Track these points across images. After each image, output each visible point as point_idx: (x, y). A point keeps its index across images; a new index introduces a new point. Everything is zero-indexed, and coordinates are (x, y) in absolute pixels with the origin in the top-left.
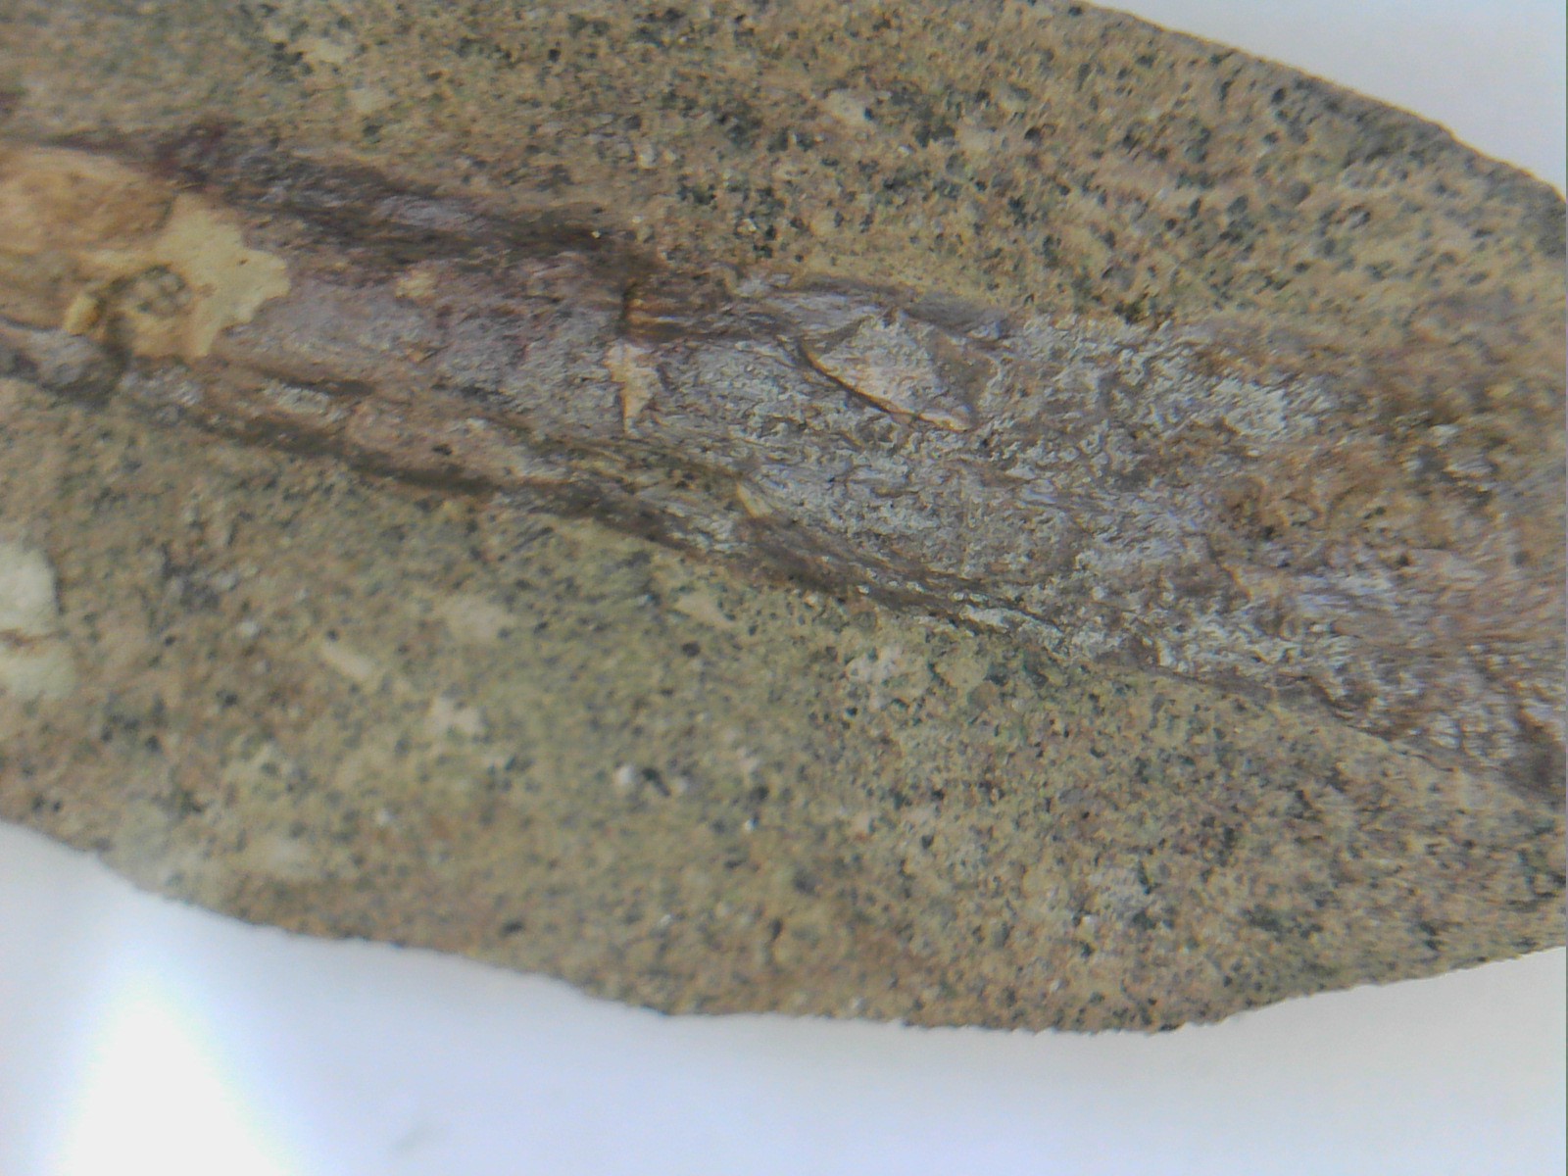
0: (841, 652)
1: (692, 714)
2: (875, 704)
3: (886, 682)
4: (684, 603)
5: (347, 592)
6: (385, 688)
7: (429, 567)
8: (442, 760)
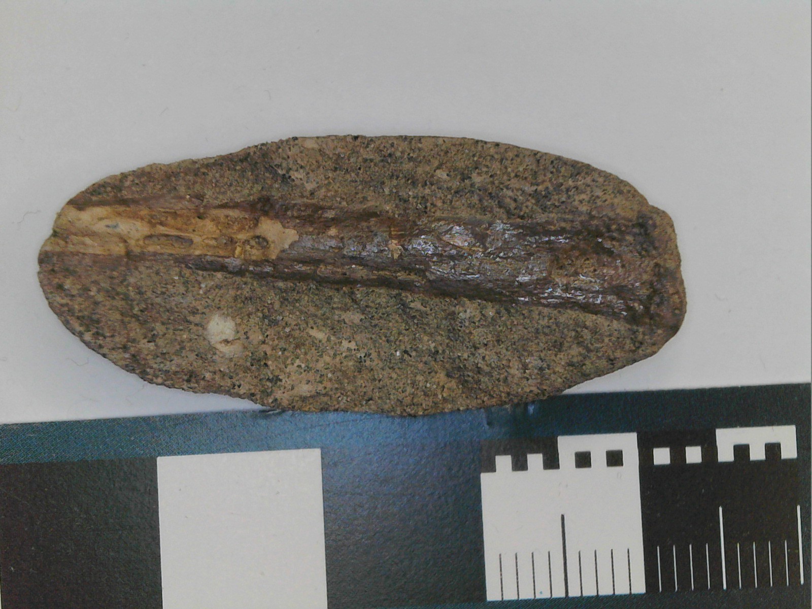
0: (457, 312)
1: (415, 335)
2: (467, 324)
3: (469, 318)
4: (412, 305)
5: (316, 316)
6: (329, 340)
7: (340, 306)
8: (346, 357)
